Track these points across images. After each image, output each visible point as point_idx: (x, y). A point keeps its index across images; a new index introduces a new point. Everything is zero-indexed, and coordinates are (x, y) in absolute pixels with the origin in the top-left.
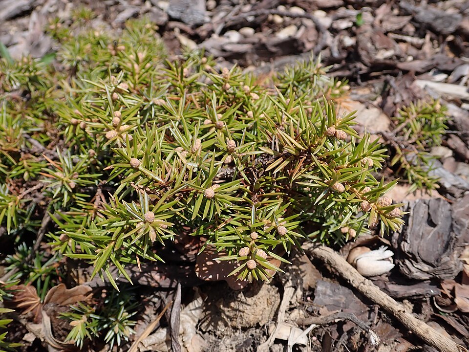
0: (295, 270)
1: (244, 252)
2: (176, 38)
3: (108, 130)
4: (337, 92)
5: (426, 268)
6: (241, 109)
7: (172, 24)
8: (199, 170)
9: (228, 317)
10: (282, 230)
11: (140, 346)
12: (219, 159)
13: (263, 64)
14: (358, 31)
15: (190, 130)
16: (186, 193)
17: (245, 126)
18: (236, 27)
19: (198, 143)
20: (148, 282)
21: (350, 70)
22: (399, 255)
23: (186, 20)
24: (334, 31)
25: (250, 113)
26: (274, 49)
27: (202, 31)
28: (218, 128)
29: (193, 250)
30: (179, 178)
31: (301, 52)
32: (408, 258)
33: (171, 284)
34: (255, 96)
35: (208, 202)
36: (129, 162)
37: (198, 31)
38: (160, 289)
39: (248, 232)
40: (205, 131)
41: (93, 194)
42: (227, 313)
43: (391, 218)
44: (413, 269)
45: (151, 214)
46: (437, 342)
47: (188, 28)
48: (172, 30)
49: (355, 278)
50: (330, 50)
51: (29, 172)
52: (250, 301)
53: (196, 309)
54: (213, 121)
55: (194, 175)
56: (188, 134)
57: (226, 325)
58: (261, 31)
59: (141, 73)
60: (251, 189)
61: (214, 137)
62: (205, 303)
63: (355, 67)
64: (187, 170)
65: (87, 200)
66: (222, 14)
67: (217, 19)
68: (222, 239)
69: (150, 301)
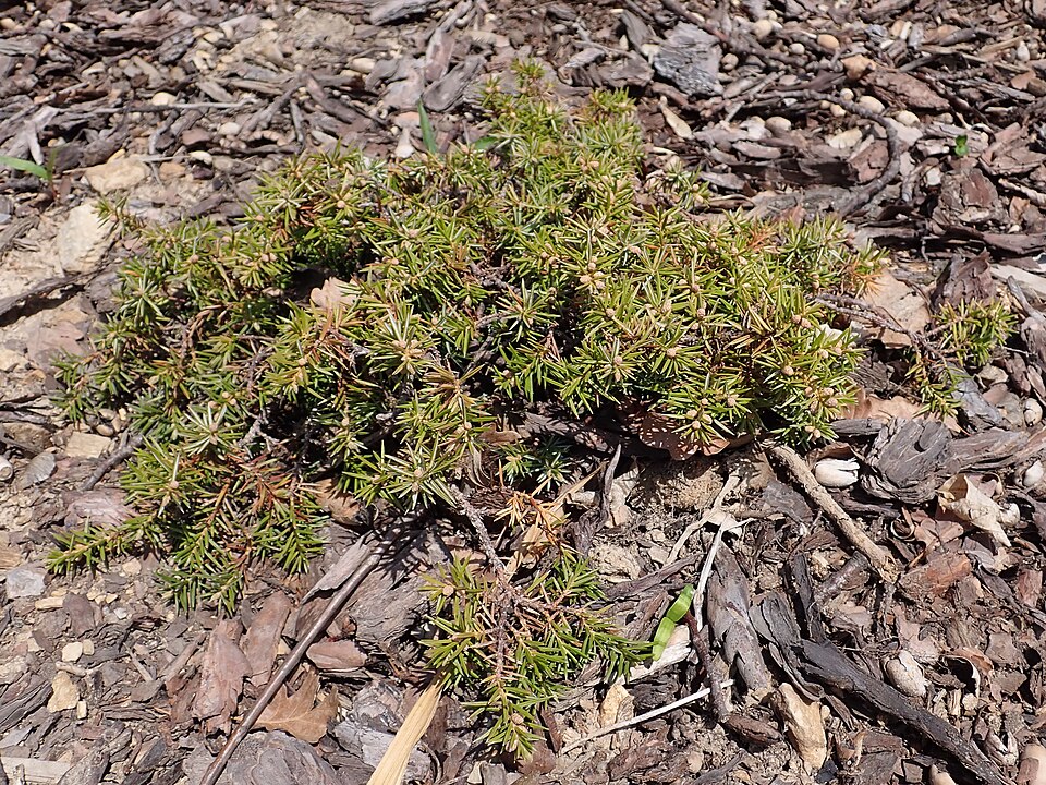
0: (746, 463)
1: (692, 413)
2: (659, 111)
3: (582, 274)
4: (871, 264)
5: (890, 488)
6: (723, 273)
7: (658, 87)
8: (665, 330)
9: (662, 494)
10: (732, 401)
11: (568, 498)
12: (686, 324)
13: (789, 190)
14: (954, 164)
15: (663, 287)
16: (649, 350)
17: (724, 292)
18: (764, 112)
19: (668, 305)
20: (584, 440)
21: (916, 228)
22: (864, 469)
23: (683, 85)
24: (918, 155)
25: (732, 280)
26: (809, 172)
27: (706, 108)
28: (693, 291)
29: (637, 423)
30: (645, 335)
31: (852, 184)
32: (874, 475)
33: (608, 450)
34: (743, 261)
35: (669, 360)
36: (605, 311)
37: (699, 105)
38: (595, 452)
39: (700, 398)
40: (677, 292)
41: (546, 333)
42: (662, 491)
43: (828, 407)
44: (874, 485)
45: (620, 358)
46: (868, 551)
47: (682, 99)
48: (658, 95)
49: (810, 483)
50: (901, 187)
51: (471, 297)
52: (689, 482)
53: (631, 479)
54: (689, 282)
55: (660, 335)
56: (661, 292)
57: (659, 502)
58: (804, 127)
59: (616, 205)
60: (712, 360)
61: (685, 300)
62: (641, 475)
63: (924, 226)
64: (654, 329)
65: (539, 338)
66: (745, 83)
67: (734, 90)
68: (674, 399)
69: (579, 465)
